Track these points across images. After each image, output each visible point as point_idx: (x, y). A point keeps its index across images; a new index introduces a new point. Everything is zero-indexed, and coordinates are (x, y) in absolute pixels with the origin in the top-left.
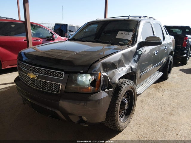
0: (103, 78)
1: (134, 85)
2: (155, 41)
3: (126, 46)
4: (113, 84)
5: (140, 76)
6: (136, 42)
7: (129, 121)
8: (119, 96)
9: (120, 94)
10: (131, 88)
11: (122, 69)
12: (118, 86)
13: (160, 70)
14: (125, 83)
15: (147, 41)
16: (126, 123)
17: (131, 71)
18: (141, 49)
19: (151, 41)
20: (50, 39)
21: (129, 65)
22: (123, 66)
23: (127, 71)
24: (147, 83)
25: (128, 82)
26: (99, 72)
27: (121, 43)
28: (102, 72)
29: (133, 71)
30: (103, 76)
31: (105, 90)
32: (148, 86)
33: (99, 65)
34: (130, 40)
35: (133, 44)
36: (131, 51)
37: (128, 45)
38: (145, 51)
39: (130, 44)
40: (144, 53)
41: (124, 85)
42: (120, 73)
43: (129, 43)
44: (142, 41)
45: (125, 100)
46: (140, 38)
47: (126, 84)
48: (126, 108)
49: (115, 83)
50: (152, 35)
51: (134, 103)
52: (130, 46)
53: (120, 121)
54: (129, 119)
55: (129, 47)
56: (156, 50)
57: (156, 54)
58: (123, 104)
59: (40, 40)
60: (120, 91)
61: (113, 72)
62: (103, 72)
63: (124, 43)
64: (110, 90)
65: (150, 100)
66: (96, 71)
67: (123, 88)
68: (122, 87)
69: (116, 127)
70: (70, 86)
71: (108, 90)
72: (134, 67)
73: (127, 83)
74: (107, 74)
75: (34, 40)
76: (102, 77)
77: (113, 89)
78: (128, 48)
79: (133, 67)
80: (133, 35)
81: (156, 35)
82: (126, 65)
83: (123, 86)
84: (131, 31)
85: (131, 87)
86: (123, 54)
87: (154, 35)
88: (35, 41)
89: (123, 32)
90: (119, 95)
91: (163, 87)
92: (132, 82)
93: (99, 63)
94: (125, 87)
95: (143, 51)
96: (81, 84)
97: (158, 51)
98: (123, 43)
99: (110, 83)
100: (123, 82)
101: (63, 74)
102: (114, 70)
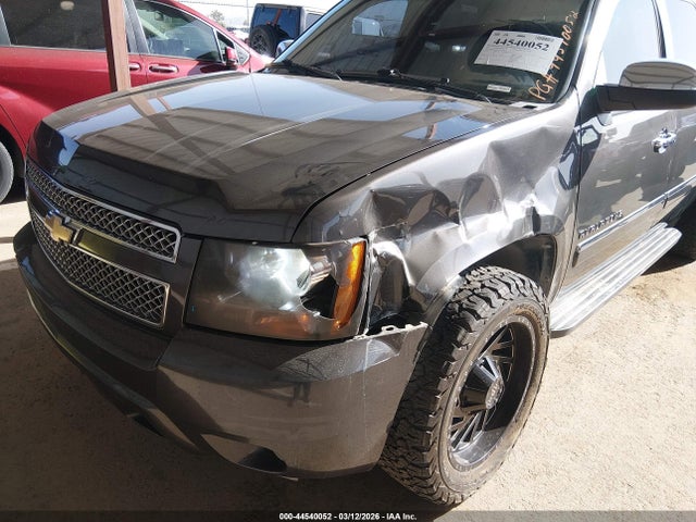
0: (377, 270)
1: (540, 298)
2: (669, 87)
3: (522, 104)
4: (427, 297)
5: (576, 255)
6: (573, 85)
7: (502, 456)
8: (454, 355)
9: (459, 345)
10: (523, 314)
11: (484, 226)
12: (457, 307)
13: (670, 221)
14: (495, 291)
15: (628, 84)
16: (482, 469)
17: (531, 233)
18: (594, 121)
19: (649, 86)
20: (213, 64)
21: (523, 203)
22: (492, 204)
23: (511, 234)
24: (604, 278)
25: (508, 285)
26: (352, 241)
27: (498, 88)
28: (372, 236)
29: (542, 231)
30: (374, 260)
31: (384, 331)
32: (608, 292)
33: (357, 202)
34: (544, 72)
35: (555, 98)
36: (543, 133)
37: (530, 98)
38: (614, 132)
39: (542, 94)
40: (607, 141)
41: (488, 300)
42: (470, 242)
43: (536, 92)
44: (601, 84)
45: (486, 365)
46: (597, 70)
47: (500, 296)
48: (489, 404)
49: (440, 296)
50: (655, 57)
51: (533, 379)
52: (540, 107)
53: (454, 464)
54: (498, 450)
55: (537, 113)
56: (666, 132)
57: (662, 150)
58: (476, 383)
59: (174, 69)
60: (463, 331)
61: (436, 237)
62: (376, 241)
63: (515, 88)
64: (409, 328)
65: (609, 353)
66: (340, 237)
67: (479, 317)
68: (474, 313)
69: (431, 495)
70: (208, 302)
71: (396, 330)
72: (551, 213)
73: (503, 290)
74: (402, 250)
75: (151, 68)
76: (367, 266)
77: (423, 325)
78: (530, 115)
79: (545, 210)
80: (559, 53)
81: (671, 58)
82: (508, 204)
83: (482, 308)
84: (555, 30)
85: (521, 311)
86: (499, 149)
87: (663, 54)
88: (156, 70)
89: (513, 35)
90: (458, 352)
91: (673, 294)
92: (530, 287)
93: (360, 191)
94: (489, 315)
95: (602, 130)
96: (258, 295)
97: (673, 136)
98: (508, 90)
99: (414, 296)
100: (483, 286)
101: (173, 238)
102: (441, 230)
